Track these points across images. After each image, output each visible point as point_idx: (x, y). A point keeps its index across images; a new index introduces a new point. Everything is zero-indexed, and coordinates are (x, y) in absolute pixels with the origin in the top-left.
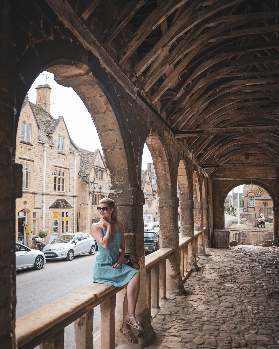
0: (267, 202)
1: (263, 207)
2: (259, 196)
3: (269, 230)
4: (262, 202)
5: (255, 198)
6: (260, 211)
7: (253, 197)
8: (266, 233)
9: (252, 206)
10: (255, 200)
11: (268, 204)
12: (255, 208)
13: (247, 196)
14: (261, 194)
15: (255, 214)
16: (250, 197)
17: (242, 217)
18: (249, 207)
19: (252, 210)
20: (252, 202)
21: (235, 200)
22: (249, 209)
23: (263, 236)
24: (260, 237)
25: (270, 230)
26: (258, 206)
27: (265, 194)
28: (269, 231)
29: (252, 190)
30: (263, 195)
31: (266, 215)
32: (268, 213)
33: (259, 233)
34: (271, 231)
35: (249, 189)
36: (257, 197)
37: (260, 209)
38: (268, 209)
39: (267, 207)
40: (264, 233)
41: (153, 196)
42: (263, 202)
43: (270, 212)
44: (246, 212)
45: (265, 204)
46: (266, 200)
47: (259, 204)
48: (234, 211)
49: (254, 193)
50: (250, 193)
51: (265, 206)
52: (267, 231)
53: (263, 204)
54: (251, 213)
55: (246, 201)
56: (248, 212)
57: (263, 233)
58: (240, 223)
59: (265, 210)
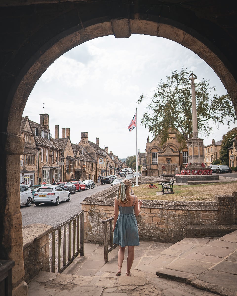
0: (170, 158)
1: (166, 163)
2: (162, 152)
3: (187, 204)
4: (165, 159)
5: (158, 154)
6: (164, 168)
7: (156, 154)
8: (181, 213)
9: (155, 162)
10: (159, 156)
11: (171, 161)
12: (158, 165)
13: (150, 153)
14: (164, 151)
15: (159, 172)
16: (153, 154)
17: (144, 174)
18: (152, 165)
19: (155, 167)
20: (155, 159)
21: (141, 159)
22: (152, 166)
23: (175, 219)
24: (169, 221)
25: (189, 206)
26: (161, 163)
27: (169, 150)
28: (187, 208)
29: (155, 146)
30: (167, 151)
31: (170, 172)
32: (172, 170)
33: (165, 212)
34: (191, 208)
35: (152, 145)
36: (160, 153)
37: (163, 166)
38: (171, 166)
39: (171, 163)
40: (177, 213)
41: (37, 151)
42: (167, 159)
43: (174, 170)
44: (148, 169)
45: (169, 161)
46: (170, 156)
47: (162, 161)
48: (140, 169)
49: (157, 149)
50: (153, 150)
51: (169, 163)
52: (183, 208)
53: (166, 161)
54: (154, 171)
55: (149, 158)
56: (151, 169)
57: (174, 212)
58: (139, 183)
59: (168, 167)
